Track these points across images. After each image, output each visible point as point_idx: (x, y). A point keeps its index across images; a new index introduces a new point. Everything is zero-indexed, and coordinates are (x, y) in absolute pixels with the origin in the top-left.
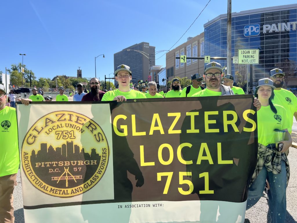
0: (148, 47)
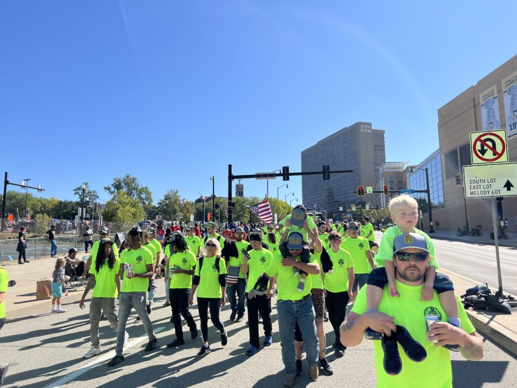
0: (370, 131)
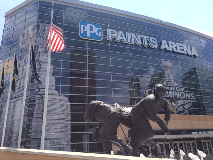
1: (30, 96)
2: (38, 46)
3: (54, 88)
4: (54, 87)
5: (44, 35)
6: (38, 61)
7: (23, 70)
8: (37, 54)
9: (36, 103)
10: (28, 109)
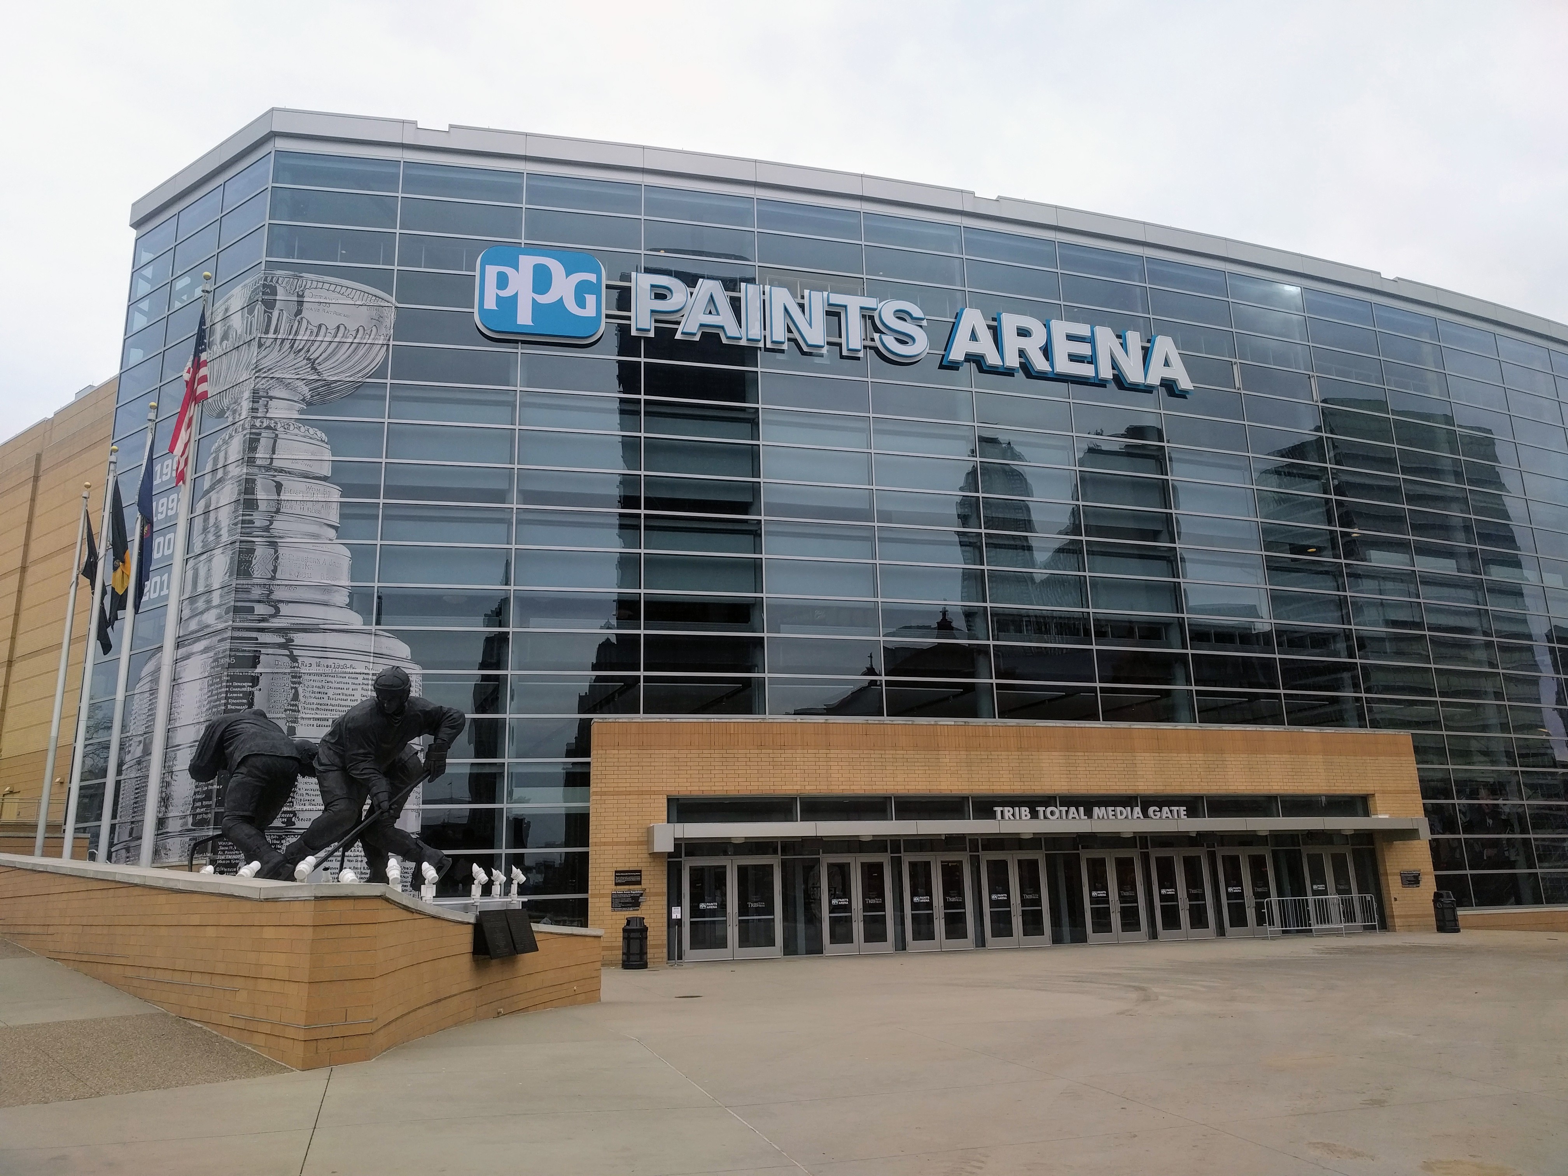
1: (232, 638)
2: (271, 394)
3: (342, 598)
4: (346, 592)
5: (296, 333)
6: (268, 468)
7: (206, 513)
8: (265, 434)
9: (259, 670)
10: (226, 698)
